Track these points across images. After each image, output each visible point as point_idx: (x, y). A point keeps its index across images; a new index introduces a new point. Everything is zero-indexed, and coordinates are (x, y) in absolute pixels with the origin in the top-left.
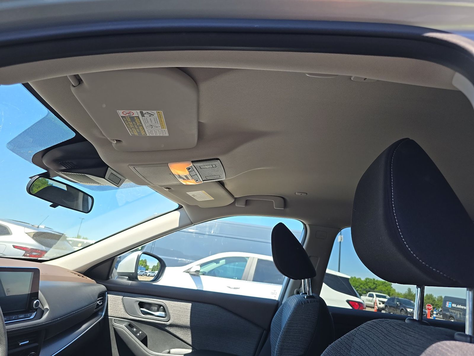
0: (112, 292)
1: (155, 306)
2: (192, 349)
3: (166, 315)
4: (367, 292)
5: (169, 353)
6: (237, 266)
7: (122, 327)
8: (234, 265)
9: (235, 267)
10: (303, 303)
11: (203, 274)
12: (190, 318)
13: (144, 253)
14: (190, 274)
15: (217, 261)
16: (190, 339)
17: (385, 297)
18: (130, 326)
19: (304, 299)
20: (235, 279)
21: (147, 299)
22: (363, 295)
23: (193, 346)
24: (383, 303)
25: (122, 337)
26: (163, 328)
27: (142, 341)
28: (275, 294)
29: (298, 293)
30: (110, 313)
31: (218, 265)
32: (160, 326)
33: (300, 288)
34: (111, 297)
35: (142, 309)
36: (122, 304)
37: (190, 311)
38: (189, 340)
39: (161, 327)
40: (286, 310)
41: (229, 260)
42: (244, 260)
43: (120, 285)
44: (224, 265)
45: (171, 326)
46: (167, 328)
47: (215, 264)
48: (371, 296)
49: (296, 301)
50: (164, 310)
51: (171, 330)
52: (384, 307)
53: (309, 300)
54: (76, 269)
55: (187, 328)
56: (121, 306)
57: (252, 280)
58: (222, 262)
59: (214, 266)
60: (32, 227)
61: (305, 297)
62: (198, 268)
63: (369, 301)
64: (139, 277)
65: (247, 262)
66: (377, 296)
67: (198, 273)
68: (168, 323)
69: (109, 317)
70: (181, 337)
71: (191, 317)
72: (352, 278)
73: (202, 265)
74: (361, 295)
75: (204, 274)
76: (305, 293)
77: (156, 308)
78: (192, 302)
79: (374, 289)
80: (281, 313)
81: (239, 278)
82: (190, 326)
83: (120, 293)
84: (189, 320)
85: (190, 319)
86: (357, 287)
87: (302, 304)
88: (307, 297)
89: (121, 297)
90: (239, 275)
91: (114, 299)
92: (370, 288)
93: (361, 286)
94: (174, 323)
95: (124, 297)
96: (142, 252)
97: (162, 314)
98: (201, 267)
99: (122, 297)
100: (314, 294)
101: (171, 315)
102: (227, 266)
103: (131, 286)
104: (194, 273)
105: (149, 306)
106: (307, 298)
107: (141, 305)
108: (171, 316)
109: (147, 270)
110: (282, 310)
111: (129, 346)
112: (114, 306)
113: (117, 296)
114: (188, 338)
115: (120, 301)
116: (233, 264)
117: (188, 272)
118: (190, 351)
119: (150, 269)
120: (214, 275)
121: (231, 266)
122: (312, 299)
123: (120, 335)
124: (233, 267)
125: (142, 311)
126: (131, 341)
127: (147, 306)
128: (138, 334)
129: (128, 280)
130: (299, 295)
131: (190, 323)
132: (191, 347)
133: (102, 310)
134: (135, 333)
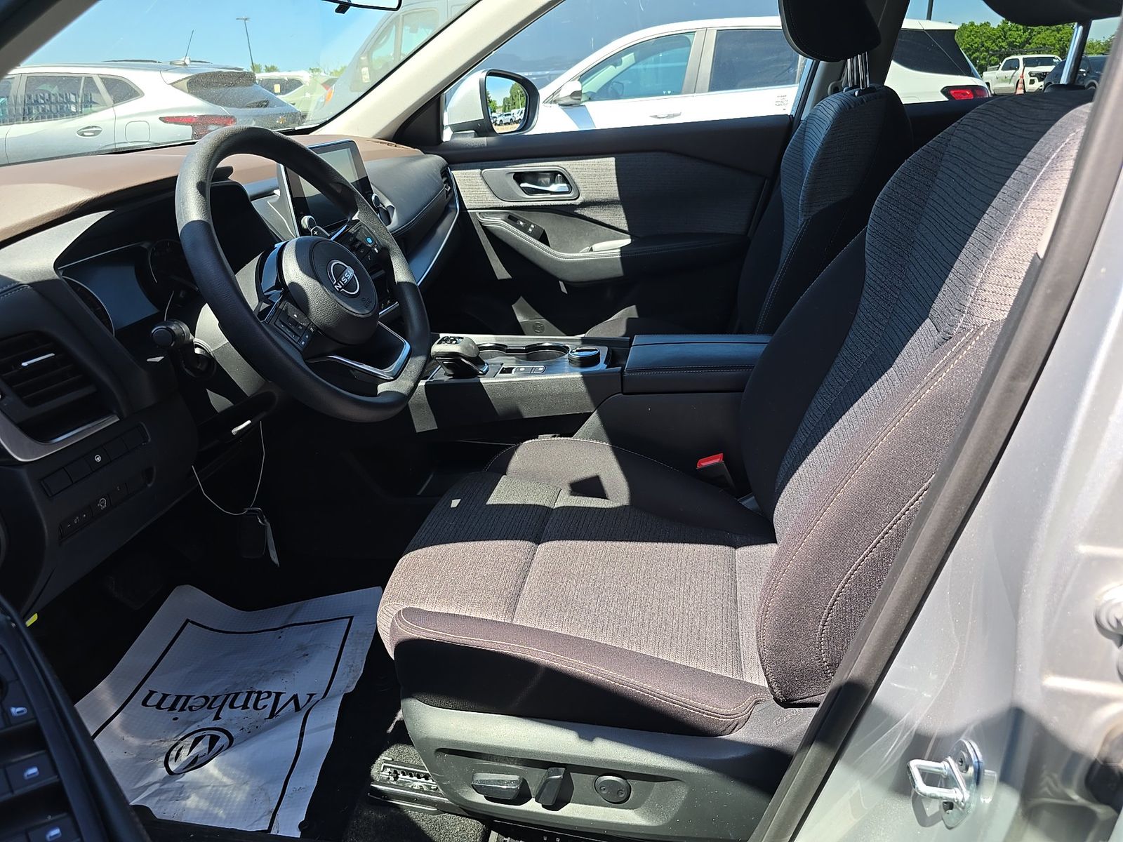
0: (458, 165)
1: (546, 176)
2: (631, 238)
3: (570, 187)
4: (1001, 58)
5: (591, 250)
6: (665, 60)
7: (497, 222)
8: (656, 61)
9: (660, 65)
10: (853, 107)
11: (590, 99)
12: (616, 185)
13: (491, 74)
14: (560, 105)
15: (614, 59)
16: (624, 221)
17: (1048, 62)
18: (512, 219)
19: (853, 98)
20: (667, 94)
21: (527, 165)
22: (989, 68)
23: (631, 233)
24: (1041, 76)
25: (504, 240)
26: (571, 212)
27: (540, 240)
28: (785, 103)
29: (836, 90)
30: (467, 205)
31: (619, 69)
32: (563, 210)
33: (840, 79)
34: (457, 175)
35: (522, 185)
36: (484, 184)
37: (614, 172)
38: (623, 225)
39: (567, 211)
40: (815, 129)
41: (642, 51)
42: (682, 40)
43: (467, 148)
44: (633, 65)
45: (585, 205)
46: (578, 211)
47: (611, 67)
48: (1013, 66)
49: (836, 106)
50: (565, 180)
51: (587, 212)
52: (1043, 88)
53: (864, 97)
54: (377, 135)
55: (615, 204)
56: (484, 188)
57: (707, 90)
58: (628, 59)
59: (609, 72)
60: (172, 67)
61: (856, 94)
62: (577, 86)
63: (1006, 80)
64: (495, 128)
65: (690, 45)
66: (1028, 63)
67: (580, 99)
68: (578, 202)
69: (469, 211)
70: (608, 222)
71: (618, 183)
72: (964, 27)
73: (583, 78)
74: (982, 69)
75: (592, 97)
76: (854, 87)
77: (548, 180)
78: (615, 155)
79: (1023, 45)
80: (802, 137)
81: (677, 91)
82: (619, 199)
83: (472, 164)
84: (617, 188)
85: (618, 186)
86: (977, 50)
87: (850, 107)
88: (859, 92)
89: (478, 171)
90: (674, 84)
91: (466, 178)
92: (1011, 44)
93: (988, 44)
94: (589, 199)
95: (482, 170)
96: (486, 73)
97: (564, 187)
98: (581, 83)
99: (480, 170)
100: (873, 85)
101: (580, 186)
102: (640, 66)
103: (489, 146)
104: (570, 101)
105: (534, 177)
106: (859, 94)
107: (519, 178)
108: (581, 189)
109: (495, 112)
110: (804, 131)
111: (521, 251)
112: (471, 190)
113: (469, 171)
114: (620, 220)
115: (479, 179)
116: (652, 58)
117: (555, 102)
118: (628, 241)
119: (500, 107)
120: (616, 96)
121: (649, 64)
122: (871, 94)
123: (500, 237)
124: (653, 66)
125: (523, 189)
126: (522, 242)
127: (530, 178)
128: (530, 230)
129: (475, 137)
130: (840, 93)
131: (620, 193)
132: (629, 236)
133: (452, 201)
134: (524, 229)
